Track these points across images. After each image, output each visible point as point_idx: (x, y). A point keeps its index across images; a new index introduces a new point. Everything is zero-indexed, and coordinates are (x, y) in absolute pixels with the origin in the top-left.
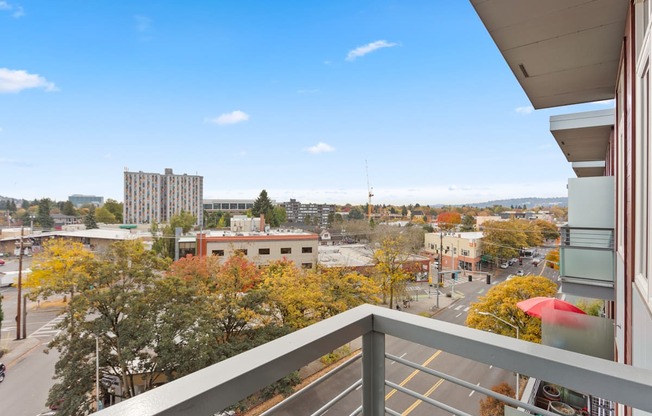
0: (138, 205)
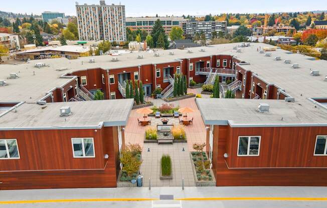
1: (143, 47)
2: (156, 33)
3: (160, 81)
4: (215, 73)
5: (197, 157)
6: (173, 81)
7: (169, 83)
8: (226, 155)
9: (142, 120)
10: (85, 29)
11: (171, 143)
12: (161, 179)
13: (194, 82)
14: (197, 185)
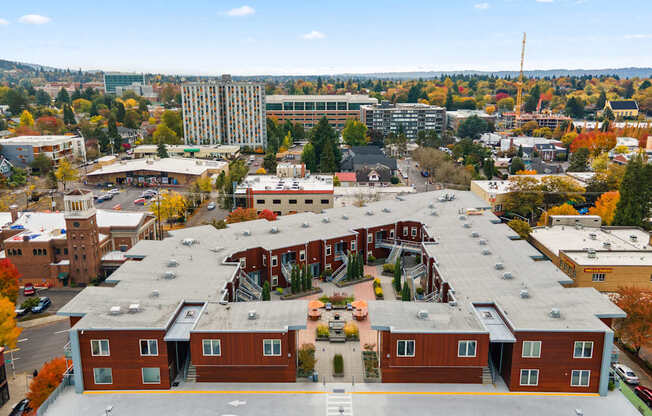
0: (197, 120)
1: (300, 171)
2: (320, 140)
3: (330, 259)
4: (400, 247)
5: (368, 356)
6: (346, 260)
7: (341, 262)
8: (388, 356)
9: (312, 314)
10: (195, 125)
11: (343, 342)
12: (334, 376)
13: (373, 258)
14: (366, 381)
